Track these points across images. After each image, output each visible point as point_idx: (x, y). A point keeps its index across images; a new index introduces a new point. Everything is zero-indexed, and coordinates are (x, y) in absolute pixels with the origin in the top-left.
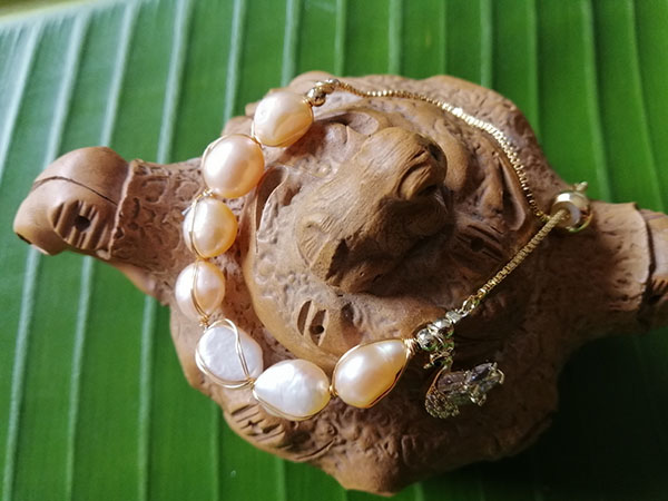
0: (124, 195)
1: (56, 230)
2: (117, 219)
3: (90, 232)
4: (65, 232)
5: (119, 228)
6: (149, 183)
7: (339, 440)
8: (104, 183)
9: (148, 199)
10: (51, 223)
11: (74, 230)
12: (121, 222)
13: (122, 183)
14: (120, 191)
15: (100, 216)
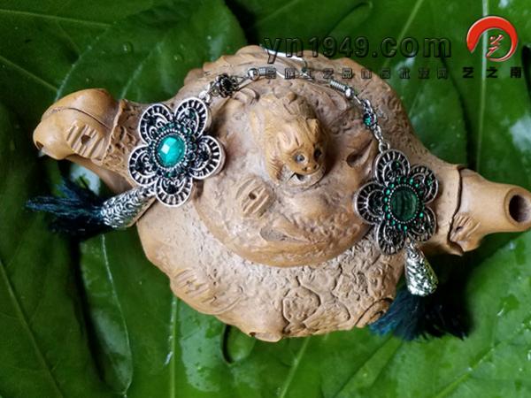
0: (115, 124)
1: (68, 143)
3: (90, 146)
7: (245, 297)
10: (65, 139)
12: (112, 141)
13: (114, 116)
14: (113, 122)
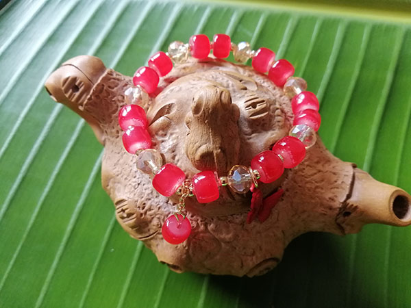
0: (99, 81)
1: (63, 88)
2: (92, 91)
3: (77, 94)
4: (66, 91)
5: (91, 96)
6: (112, 80)
8: (92, 73)
9: (110, 87)
10: (62, 84)
11: (71, 91)
12: (93, 93)
13: (100, 76)
14: (97, 80)
15: (85, 88)
